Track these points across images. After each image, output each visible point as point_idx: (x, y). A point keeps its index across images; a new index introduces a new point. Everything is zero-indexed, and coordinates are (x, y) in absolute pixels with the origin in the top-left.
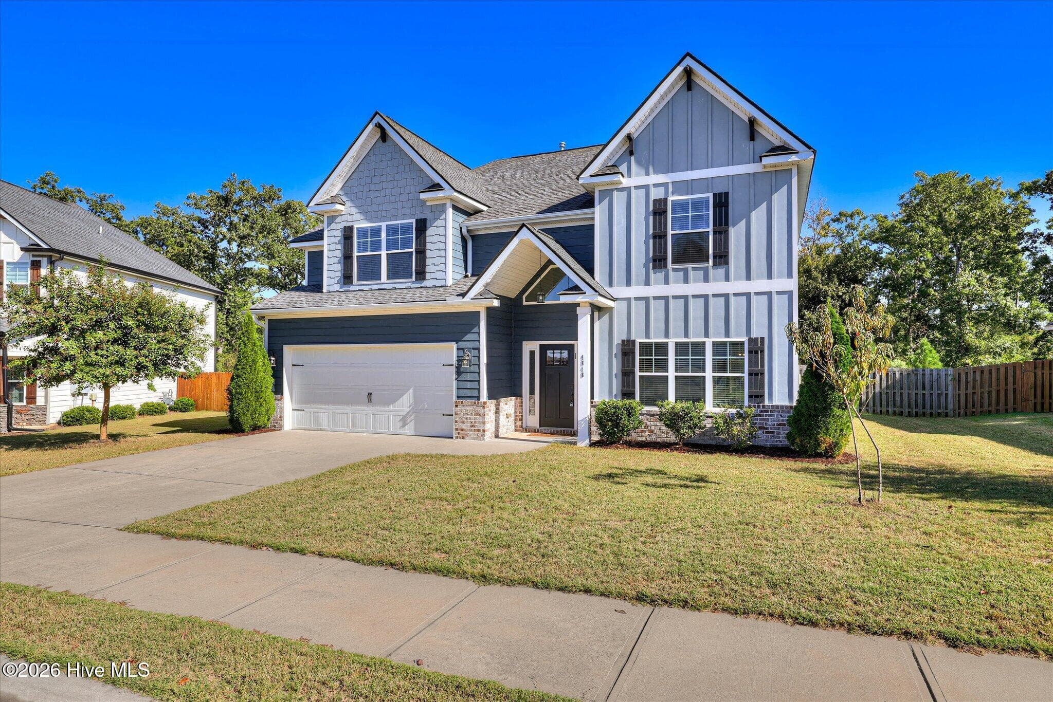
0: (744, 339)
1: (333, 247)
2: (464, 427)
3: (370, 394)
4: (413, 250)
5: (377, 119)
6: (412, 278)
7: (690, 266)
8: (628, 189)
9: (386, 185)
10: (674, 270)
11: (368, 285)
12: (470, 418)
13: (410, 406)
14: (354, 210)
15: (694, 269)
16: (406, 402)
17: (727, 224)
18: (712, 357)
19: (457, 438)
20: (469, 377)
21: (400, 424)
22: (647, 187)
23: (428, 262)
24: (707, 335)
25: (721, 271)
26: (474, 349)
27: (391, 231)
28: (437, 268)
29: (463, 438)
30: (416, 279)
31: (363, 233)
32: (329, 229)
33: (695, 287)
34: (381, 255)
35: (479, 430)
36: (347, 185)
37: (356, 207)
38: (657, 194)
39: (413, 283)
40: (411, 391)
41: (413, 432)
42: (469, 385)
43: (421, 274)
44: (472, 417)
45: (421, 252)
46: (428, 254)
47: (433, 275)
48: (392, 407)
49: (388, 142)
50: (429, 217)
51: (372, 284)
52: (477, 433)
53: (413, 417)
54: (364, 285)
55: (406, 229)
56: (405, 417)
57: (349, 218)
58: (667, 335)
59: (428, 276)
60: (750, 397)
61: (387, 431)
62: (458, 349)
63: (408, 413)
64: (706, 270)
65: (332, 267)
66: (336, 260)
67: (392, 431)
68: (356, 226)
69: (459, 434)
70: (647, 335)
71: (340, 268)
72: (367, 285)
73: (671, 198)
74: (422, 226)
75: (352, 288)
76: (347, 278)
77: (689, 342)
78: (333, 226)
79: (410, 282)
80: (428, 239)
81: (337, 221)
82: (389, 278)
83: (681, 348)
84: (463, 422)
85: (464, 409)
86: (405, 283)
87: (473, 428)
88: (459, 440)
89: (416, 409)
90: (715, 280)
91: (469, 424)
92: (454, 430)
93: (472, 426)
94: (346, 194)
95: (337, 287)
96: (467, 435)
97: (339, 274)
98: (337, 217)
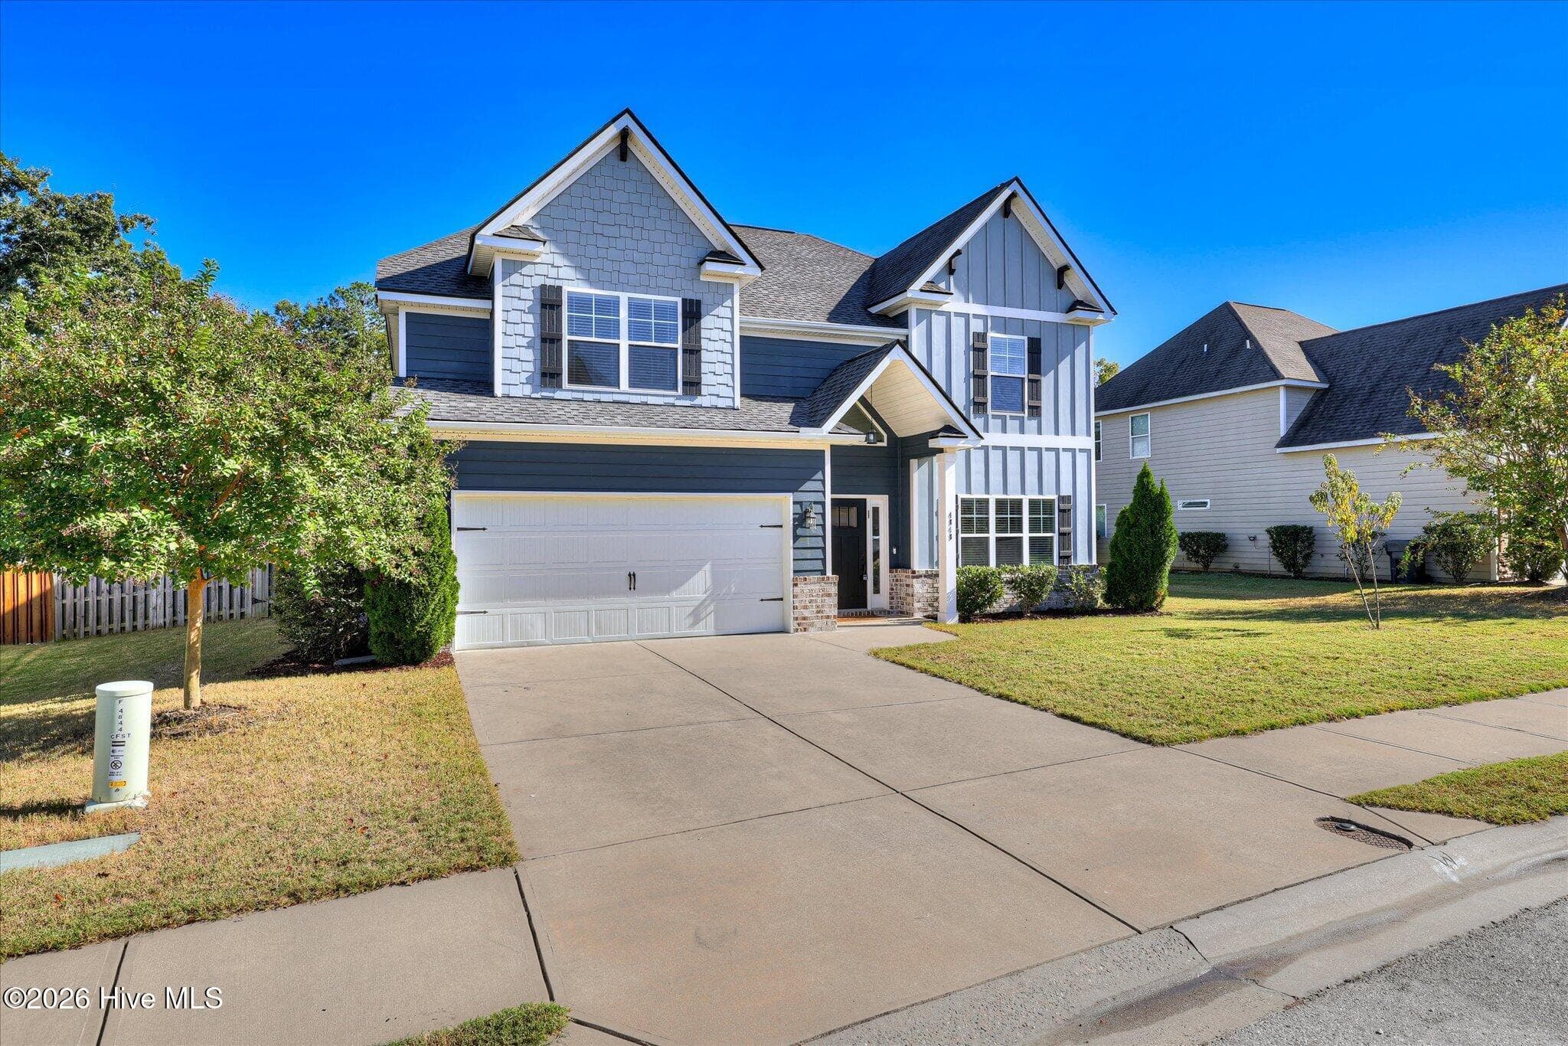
0: (1055, 497)
1: (514, 316)
2: (806, 613)
3: (632, 576)
4: (679, 345)
5: (626, 121)
6: (677, 390)
7: (1008, 414)
8: (948, 315)
9: (625, 231)
10: (994, 417)
11: (593, 392)
12: (816, 601)
13: (705, 593)
14: (559, 260)
15: (1012, 418)
16: (699, 585)
17: (1039, 372)
18: (1028, 516)
19: (797, 630)
20: (809, 542)
21: (690, 620)
22: (966, 316)
23: (704, 368)
24: (1023, 492)
25: (1034, 423)
26: (815, 503)
27: (638, 309)
28: (720, 380)
29: (805, 630)
30: (685, 393)
31: (580, 303)
32: (507, 282)
33: (1012, 439)
34: (618, 345)
35: (828, 617)
36: (547, 212)
37: (565, 255)
38: (977, 326)
39: (678, 398)
40: (707, 567)
41: (712, 631)
42: (808, 554)
43: (693, 386)
44: (819, 600)
45: (693, 352)
46: (705, 356)
47: (712, 390)
48: (675, 594)
49: (629, 163)
50: (706, 299)
51: (600, 392)
52: (825, 620)
53: (712, 607)
54: (583, 391)
55: (663, 311)
56: (697, 608)
57: (553, 272)
58: (987, 491)
59: (704, 390)
60: (1060, 557)
61: (666, 633)
62: (794, 503)
63: (705, 600)
64: (1022, 420)
65: (515, 353)
66: (524, 342)
67: (675, 632)
68: (567, 288)
69: (799, 625)
70: (969, 491)
71: (531, 357)
72: (589, 392)
73: (991, 334)
74: (693, 313)
75: (558, 395)
76: (549, 376)
77: (1007, 499)
78: (516, 278)
79: (672, 397)
80: (704, 333)
81: (524, 271)
82: (632, 385)
83: (1001, 505)
84: (805, 607)
85: (807, 588)
86: (664, 396)
87: (820, 615)
88: (800, 633)
89: (716, 595)
90: (1030, 432)
91: (815, 610)
92: (792, 620)
93: (818, 612)
94: (542, 229)
95: (527, 390)
96: (812, 625)
97: (530, 367)
98: (523, 264)
